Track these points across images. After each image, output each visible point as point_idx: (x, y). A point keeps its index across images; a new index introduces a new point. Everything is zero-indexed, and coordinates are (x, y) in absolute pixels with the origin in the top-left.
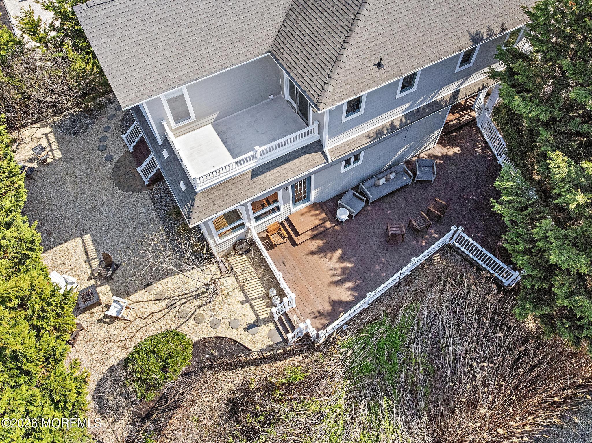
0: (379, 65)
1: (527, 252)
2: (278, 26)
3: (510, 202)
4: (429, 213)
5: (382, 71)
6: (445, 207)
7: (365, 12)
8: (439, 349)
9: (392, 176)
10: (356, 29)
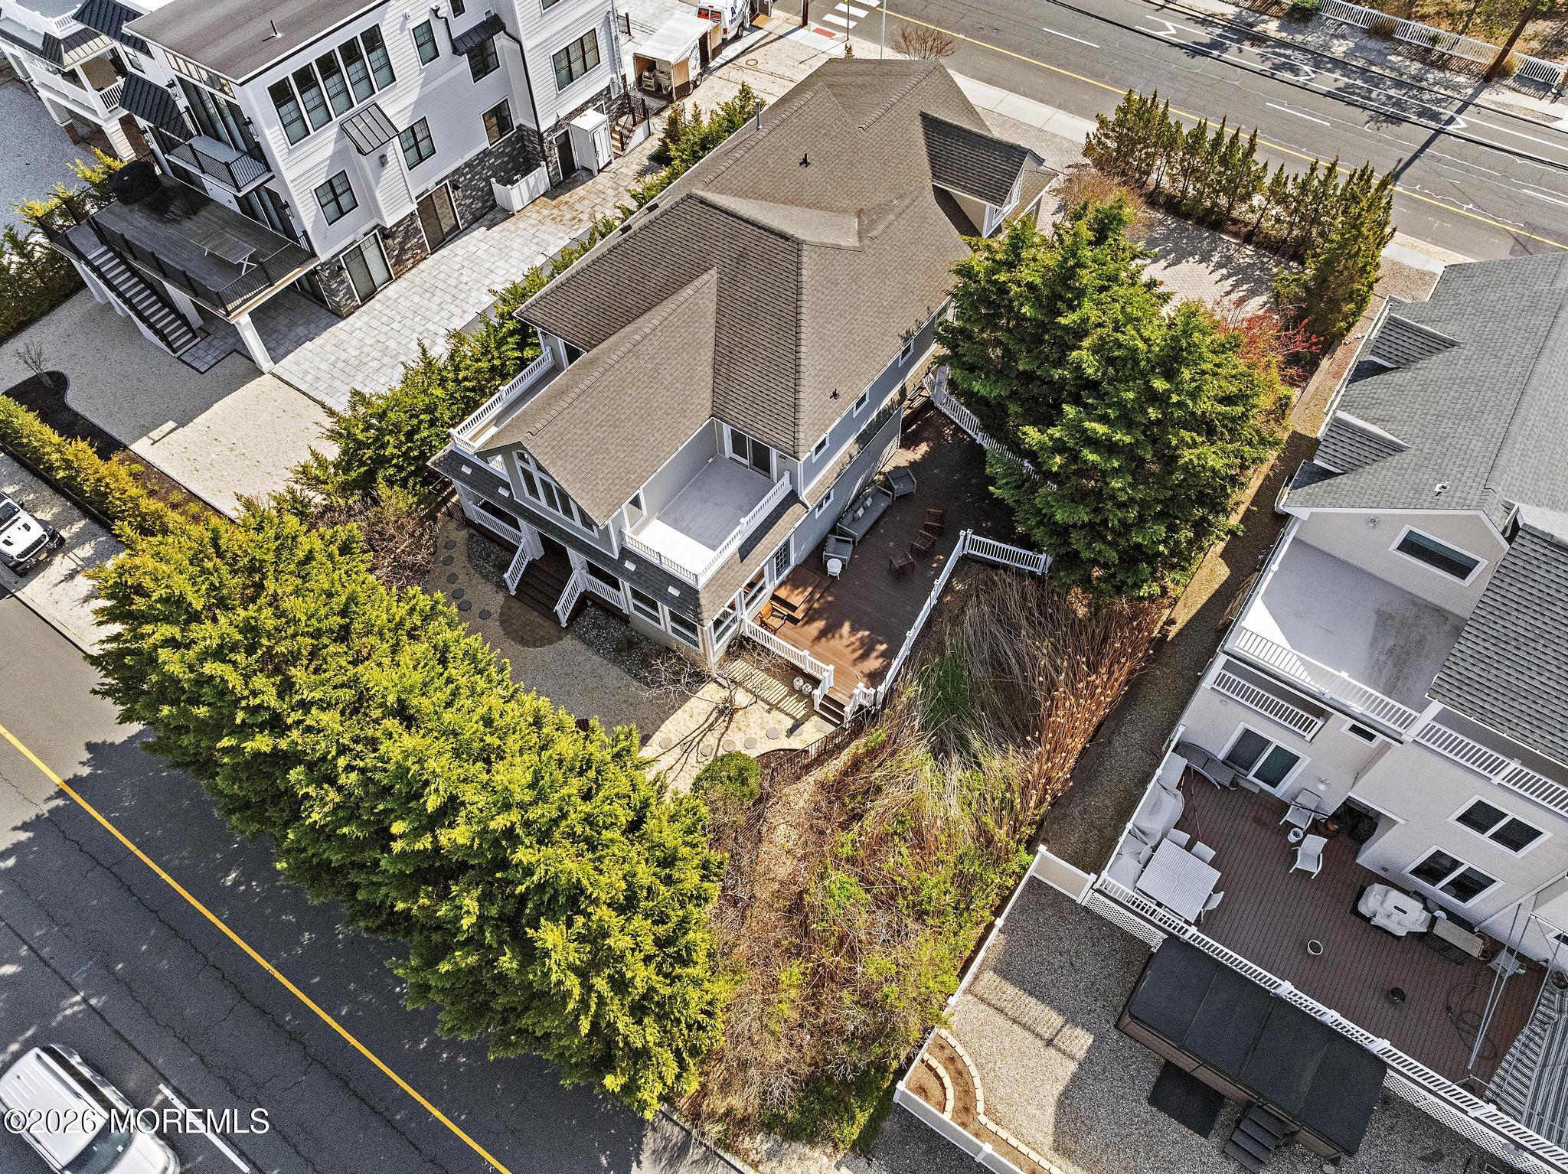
0: (835, 395)
1: (1040, 523)
2: (710, 385)
3: (1007, 484)
4: (927, 528)
5: (840, 400)
6: (942, 515)
7: (803, 349)
8: (1000, 664)
9: (868, 503)
10: (802, 368)
